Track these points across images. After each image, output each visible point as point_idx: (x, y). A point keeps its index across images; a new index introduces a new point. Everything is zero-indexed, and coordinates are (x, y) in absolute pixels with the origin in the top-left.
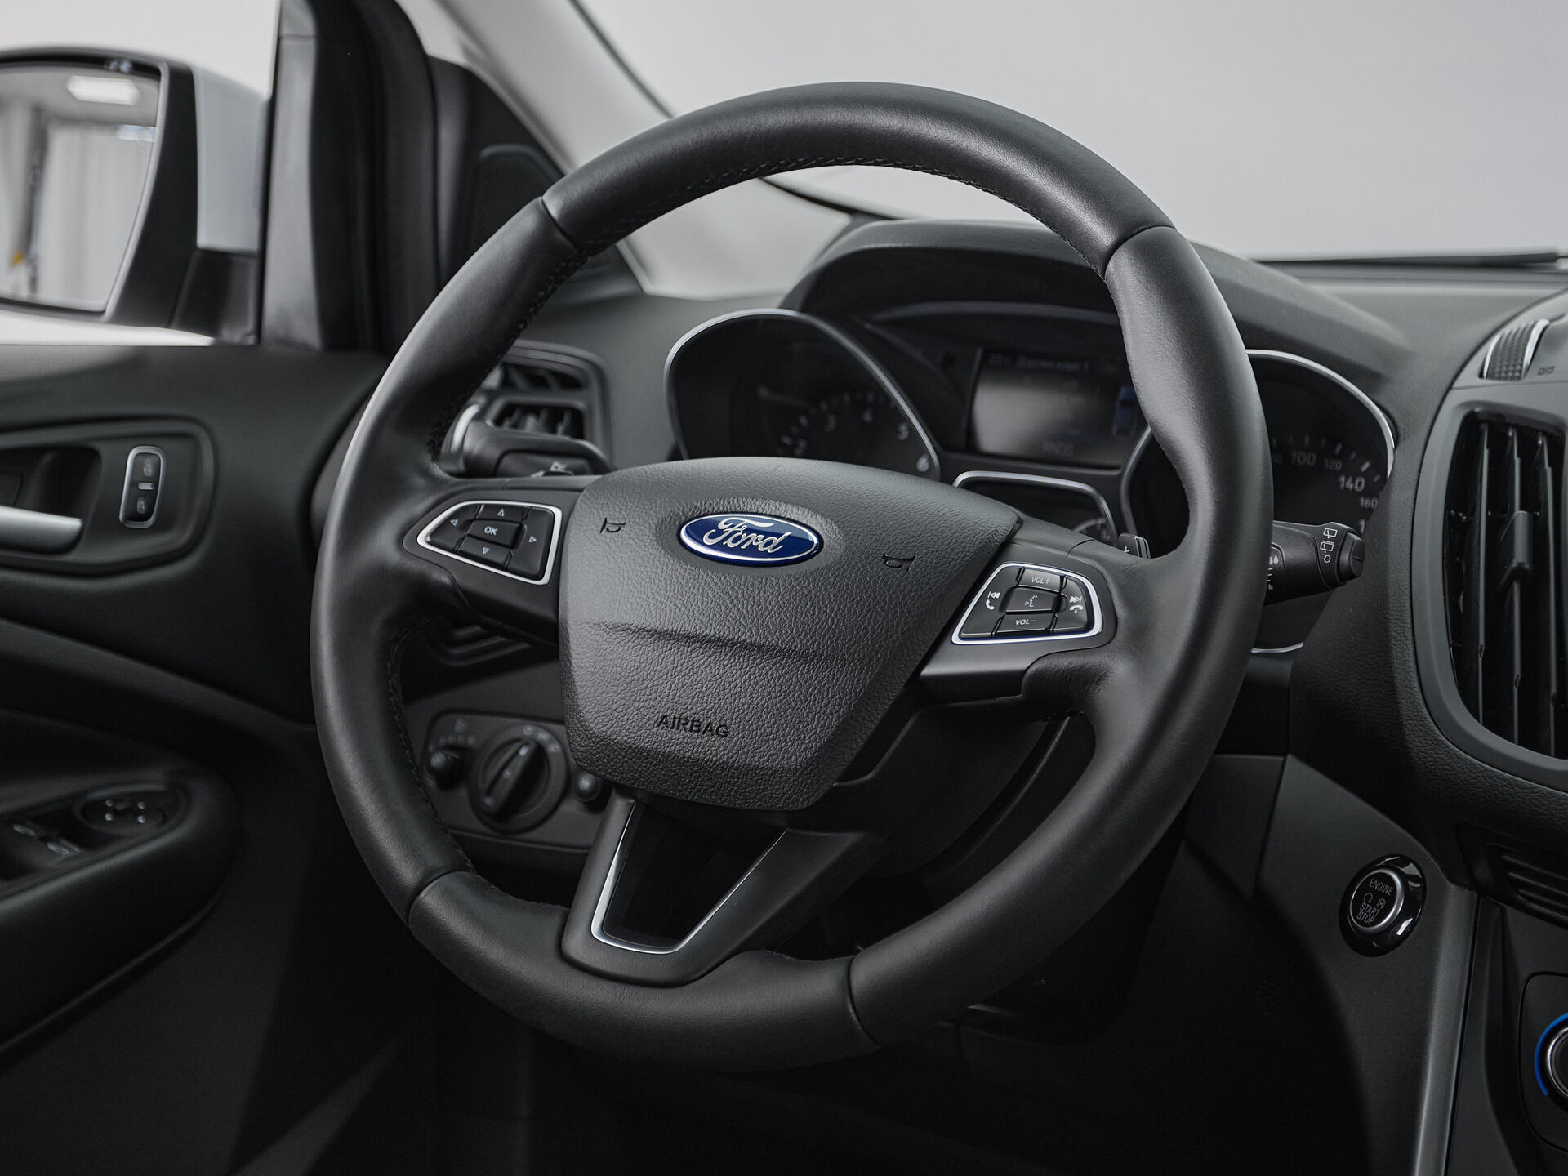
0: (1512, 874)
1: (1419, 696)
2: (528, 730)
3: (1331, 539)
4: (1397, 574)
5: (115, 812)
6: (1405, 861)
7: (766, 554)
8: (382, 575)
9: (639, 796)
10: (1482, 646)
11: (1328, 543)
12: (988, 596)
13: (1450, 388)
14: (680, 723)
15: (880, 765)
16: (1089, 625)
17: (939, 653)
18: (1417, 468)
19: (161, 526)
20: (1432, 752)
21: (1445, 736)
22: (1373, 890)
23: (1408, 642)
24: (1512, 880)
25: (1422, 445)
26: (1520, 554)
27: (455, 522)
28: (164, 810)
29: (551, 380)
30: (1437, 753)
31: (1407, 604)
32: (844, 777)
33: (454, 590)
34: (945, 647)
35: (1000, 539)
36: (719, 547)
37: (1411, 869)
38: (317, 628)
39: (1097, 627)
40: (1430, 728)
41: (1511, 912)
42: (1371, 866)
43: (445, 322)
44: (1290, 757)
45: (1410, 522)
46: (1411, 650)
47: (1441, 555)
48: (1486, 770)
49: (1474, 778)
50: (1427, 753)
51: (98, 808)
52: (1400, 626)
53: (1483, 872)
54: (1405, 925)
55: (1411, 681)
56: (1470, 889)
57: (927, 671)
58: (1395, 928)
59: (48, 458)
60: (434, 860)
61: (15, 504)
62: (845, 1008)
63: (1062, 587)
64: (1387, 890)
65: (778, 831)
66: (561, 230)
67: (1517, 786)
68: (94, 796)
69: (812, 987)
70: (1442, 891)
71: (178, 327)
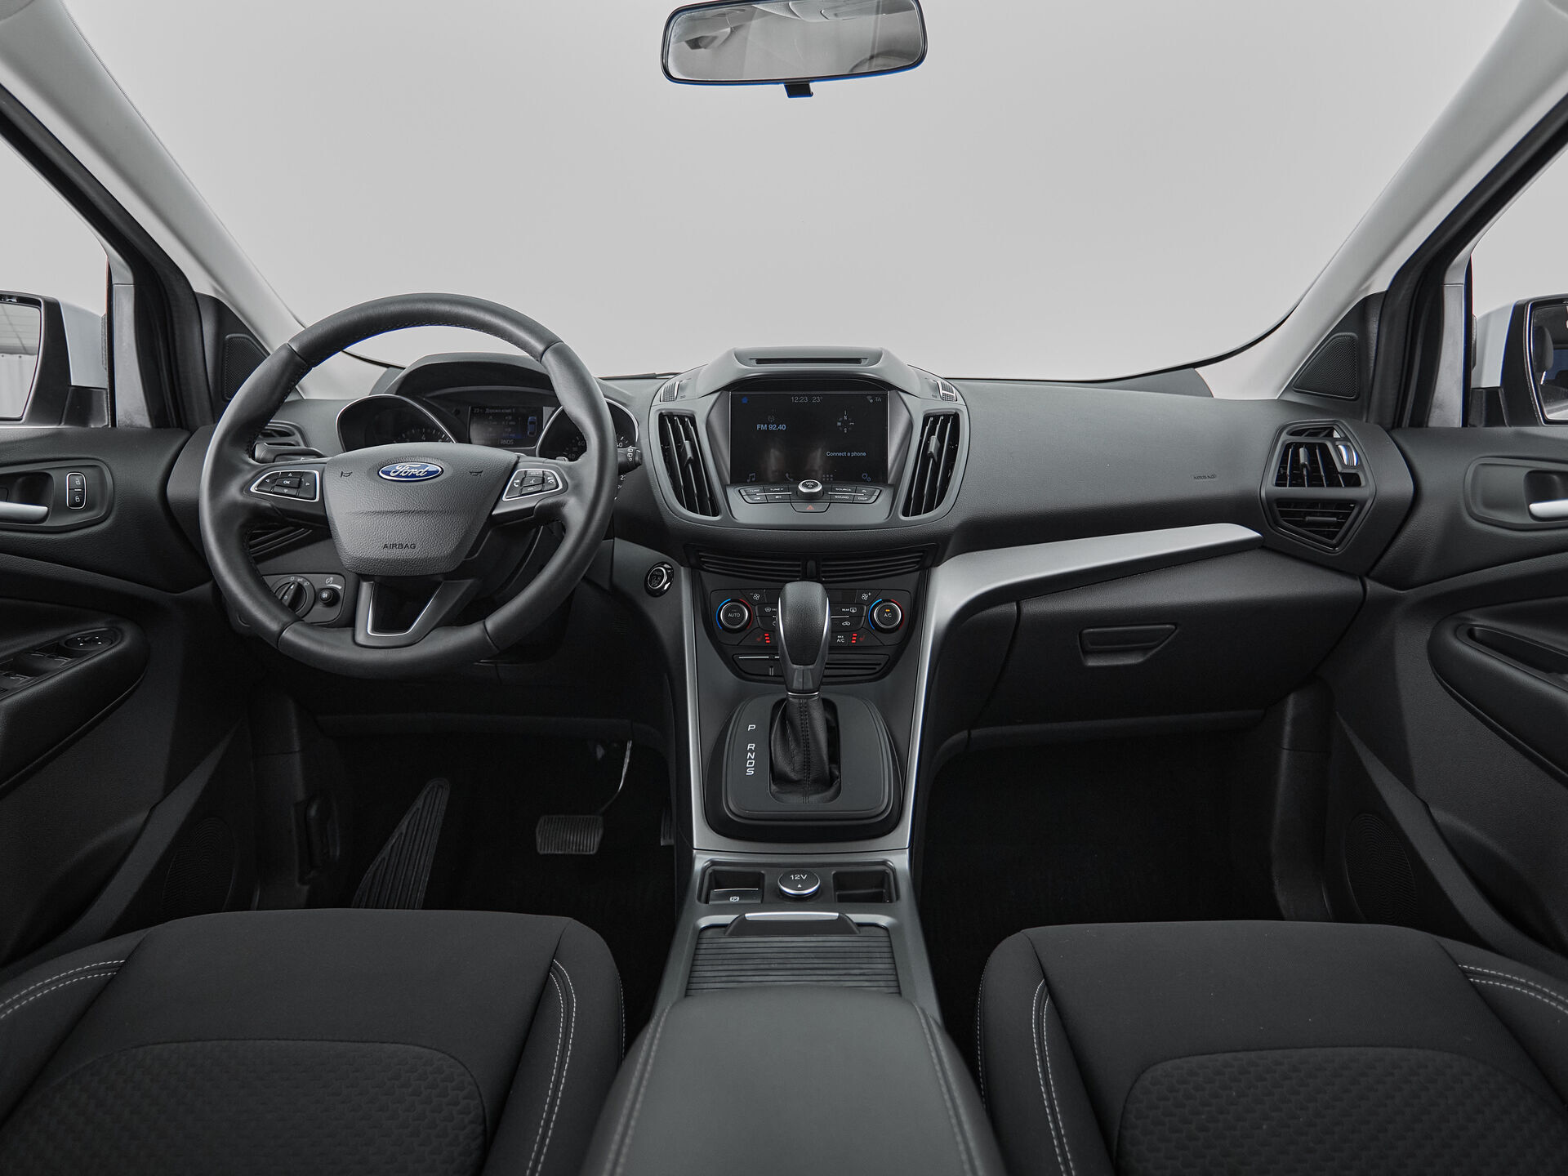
0: (702, 559)
1: (665, 504)
2: (292, 578)
3: (632, 453)
4: (649, 466)
5: (84, 642)
6: (665, 564)
7: (419, 476)
8: (235, 506)
9: (376, 580)
10: (682, 486)
11: (630, 454)
12: (514, 480)
13: (651, 407)
14: (393, 546)
15: (479, 551)
16: (557, 486)
17: (498, 505)
18: (647, 432)
19: (89, 508)
20: (673, 523)
21: (675, 516)
22: (656, 575)
23: (658, 487)
24: (703, 561)
25: (647, 424)
26: (689, 454)
27: (268, 481)
28: (112, 637)
29: (274, 434)
30: (675, 523)
31: (655, 475)
32: (466, 557)
33: (272, 509)
34: (500, 503)
35: (514, 462)
36: (398, 476)
37: (668, 566)
38: (205, 531)
39: (561, 487)
40: (669, 514)
41: (702, 573)
42: (653, 568)
43: (247, 396)
44: (616, 539)
45: (649, 449)
46: (659, 490)
47: (663, 458)
48: (689, 525)
51: (75, 642)
52: (654, 482)
53: (693, 561)
54: (667, 585)
55: (661, 500)
56: (688, 568)
57: (494, 513)
58: (664, 587)
59: (20, 480)
60: (285, 619)
61: (7, 500)
62: (485, 638)
63: (544, 474)
64: (660, 574)
65: (439, 584)
66: (299, 356)
67: (703, 527)
68: (72, 636)
69: (470, 633)
70: (679, 571)
71: (65, 424)
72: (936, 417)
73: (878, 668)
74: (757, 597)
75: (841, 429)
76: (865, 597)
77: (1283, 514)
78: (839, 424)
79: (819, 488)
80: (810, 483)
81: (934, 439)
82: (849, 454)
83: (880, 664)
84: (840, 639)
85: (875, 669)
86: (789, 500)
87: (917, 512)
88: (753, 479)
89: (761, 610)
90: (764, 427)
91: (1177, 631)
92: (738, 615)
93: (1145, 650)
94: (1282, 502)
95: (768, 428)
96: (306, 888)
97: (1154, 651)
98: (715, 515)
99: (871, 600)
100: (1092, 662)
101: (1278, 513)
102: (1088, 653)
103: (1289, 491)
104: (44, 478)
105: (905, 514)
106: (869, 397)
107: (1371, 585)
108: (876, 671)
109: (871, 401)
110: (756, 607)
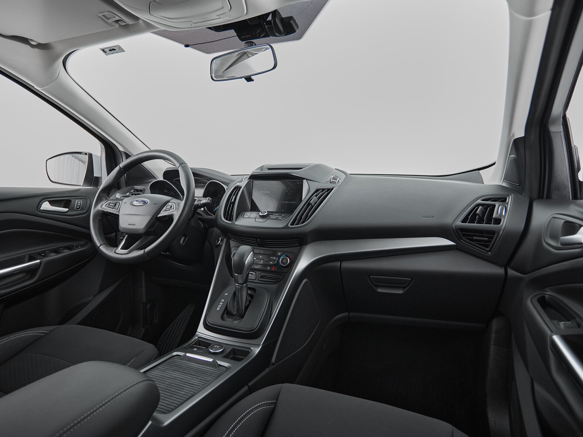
0: (230, 236)
1: (220, 218)
5: (76, 246)
8: (98, 211)
9: (128, 234)
12: (166, 207)
13: (235, 184)
14: (130, 224)
15: (154, 228)
17: (159, 214)
19: (81, 210)
26: (233, 201)
27: (108, 204)
30: (221, 223)
32: (147, 229)
33: (107, 212)
35: (168, 200)
36: (136, 204)
39: (174, 209)
44: (216, 227)
53: (226, 236)
54: (220, 243)
57: (158, 216)
59: (64, 201)
60: (102, 243)
61: (59, 207)
62: (144, 254)
63: (172, 205)
64: (219, 240)
65: (142, 237)
68: (74, 245)
69: (141, 252)
70: (224, 239)
71: (92, 187)
73: (279, 280)
75: (287, 193)
76: (279, 254)
77: (464, 235)
78: (287, 191)
79: (266, 214)
80: (264, 212)
81: (315, 198)
82: (290, 203)
83: (280, 279)
84: (269, 268)
85: (278, 280)
86: (255, 218)
87: (297, 224)
90: (262, 192)
91: (412, 282)
93: (404, 288)
94: (462, 230)
95: (264, 192)
96: (144, 330)
97: (407, 288)
98: (231, 221)
99: (281, 255)
100: (380, 290)
101: (461, 235)
102: (377, 286)
103: (467, 225)
104: (70, 201)
105: (292, 224)
106: (298, 182)
107: (511, 272)
108: (279, 281)
109: (298, 183)
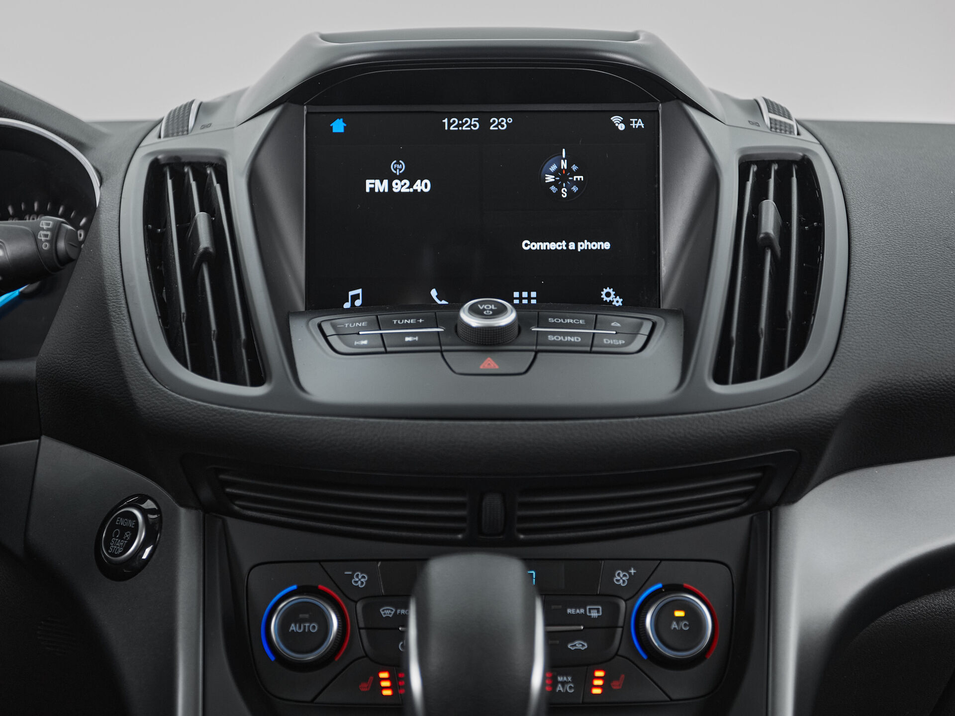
0: (228, 490)
1: (138, 357)
3: (48, 230)
4: (111, 269)
6: (143, 499)
10: (184, 314)
11: (45, 233)
13: (138, 147)
18: (119, 196)
20: (153, 399)
21: (162, 385)
22: (120, 527)
23: (124, 318)
24: (229, 494)
25: (121, 182)
26: (205, 241)
30: (157, 399)
31: (121, 290)
37: (149, 504)
40: (150, 381)
41: (230, 521)
42: (116, 508)
44: (43, 438)
45: (117, 232)
46: (128, 324)
47: (144, 252)
48: (199, 405)
49: (190, 414)
50: (149, 401)
52: (117, 307)
53: (206, 493)
54: (148, 550)
55: (130, 347)
56: (196, 509)
58: (140, 554)
64: (131, 524)
67: (225, 413)
70: (175, 516)
72: (764, 165)
74: (360, 580)
75: (553, 189)
76: (621, 578)
78: (550, 179)
79: (508, 318)
80: (488, 305)
81: (769, 208)
82: (572, 246)
84: (563, 684)
86: (438, 346)
87: (746, 374)
88: (358, 303)
89: (371, 610)
90: (381, 186)
92: (313, 627)
95: (390, 187)
98: (257, 381)
99: (636, 585)
105: (720, 377)
110: (359, 606)
